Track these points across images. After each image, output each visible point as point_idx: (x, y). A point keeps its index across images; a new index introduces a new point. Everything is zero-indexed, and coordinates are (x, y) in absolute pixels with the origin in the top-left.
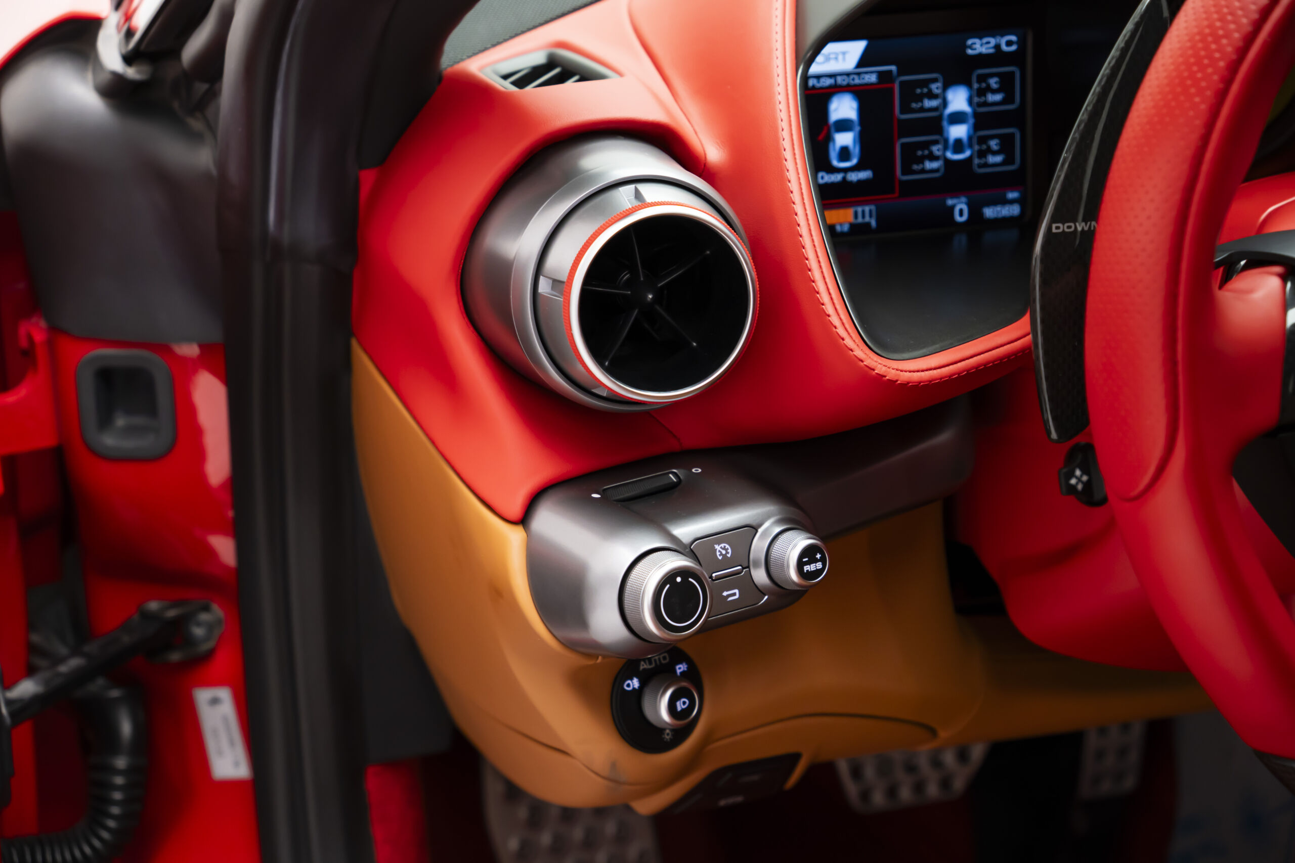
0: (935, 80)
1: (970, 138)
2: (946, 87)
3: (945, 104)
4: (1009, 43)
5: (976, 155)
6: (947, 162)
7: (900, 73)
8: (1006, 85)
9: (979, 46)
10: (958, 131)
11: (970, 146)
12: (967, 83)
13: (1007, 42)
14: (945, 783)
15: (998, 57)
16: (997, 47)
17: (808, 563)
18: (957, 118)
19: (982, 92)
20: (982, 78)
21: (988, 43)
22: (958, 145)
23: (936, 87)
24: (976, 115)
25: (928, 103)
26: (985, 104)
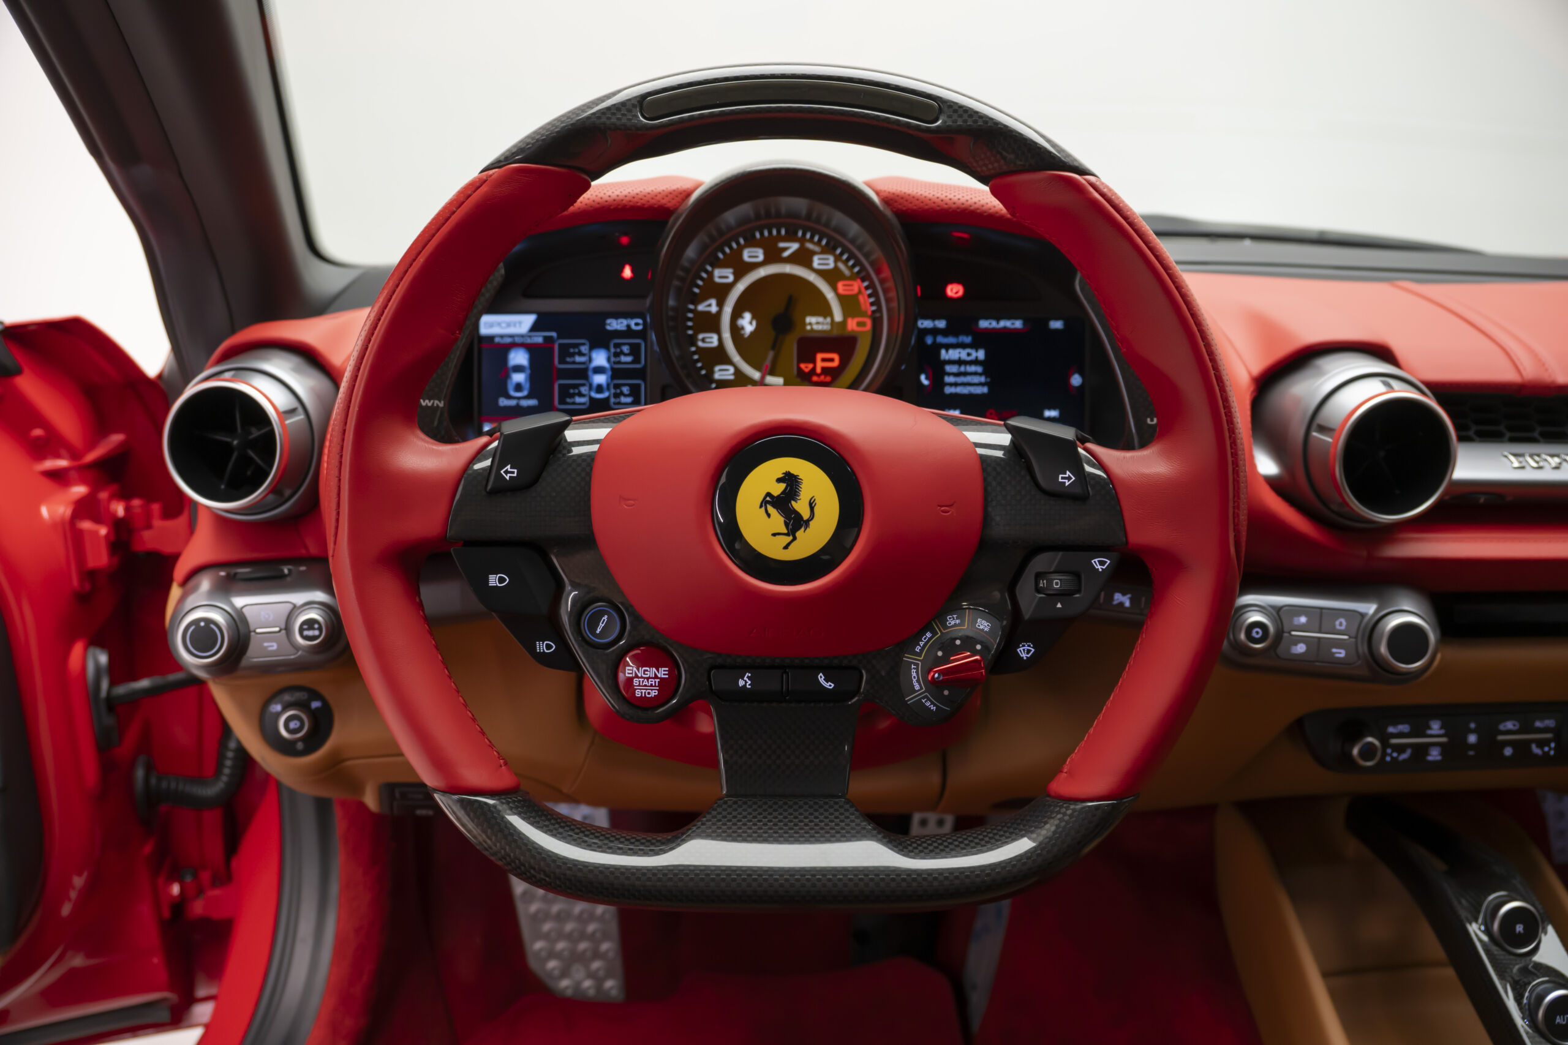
0: (583, 344)
1: (608, 385)
2: (592, 348)
3: (590, 360)
4: (637, 324)
5: (612, 396)
6: (591, 399)
7: (559, 337)
8: (635, 351)
9: (615, 325)
10: (600, 379)
11: (608, 389)
12: (607, 348)
13: (636, 324)
15: (629, 333)
16: (628, 326)
17: (308, 629)
18: (599, 370)
19: (616, 355)
20: (617, 346)
21: (622, 323)
22: (600, 389)
23: (584, 349)
24: (612, 369)
25: (578, 359)
26: (619, 363)
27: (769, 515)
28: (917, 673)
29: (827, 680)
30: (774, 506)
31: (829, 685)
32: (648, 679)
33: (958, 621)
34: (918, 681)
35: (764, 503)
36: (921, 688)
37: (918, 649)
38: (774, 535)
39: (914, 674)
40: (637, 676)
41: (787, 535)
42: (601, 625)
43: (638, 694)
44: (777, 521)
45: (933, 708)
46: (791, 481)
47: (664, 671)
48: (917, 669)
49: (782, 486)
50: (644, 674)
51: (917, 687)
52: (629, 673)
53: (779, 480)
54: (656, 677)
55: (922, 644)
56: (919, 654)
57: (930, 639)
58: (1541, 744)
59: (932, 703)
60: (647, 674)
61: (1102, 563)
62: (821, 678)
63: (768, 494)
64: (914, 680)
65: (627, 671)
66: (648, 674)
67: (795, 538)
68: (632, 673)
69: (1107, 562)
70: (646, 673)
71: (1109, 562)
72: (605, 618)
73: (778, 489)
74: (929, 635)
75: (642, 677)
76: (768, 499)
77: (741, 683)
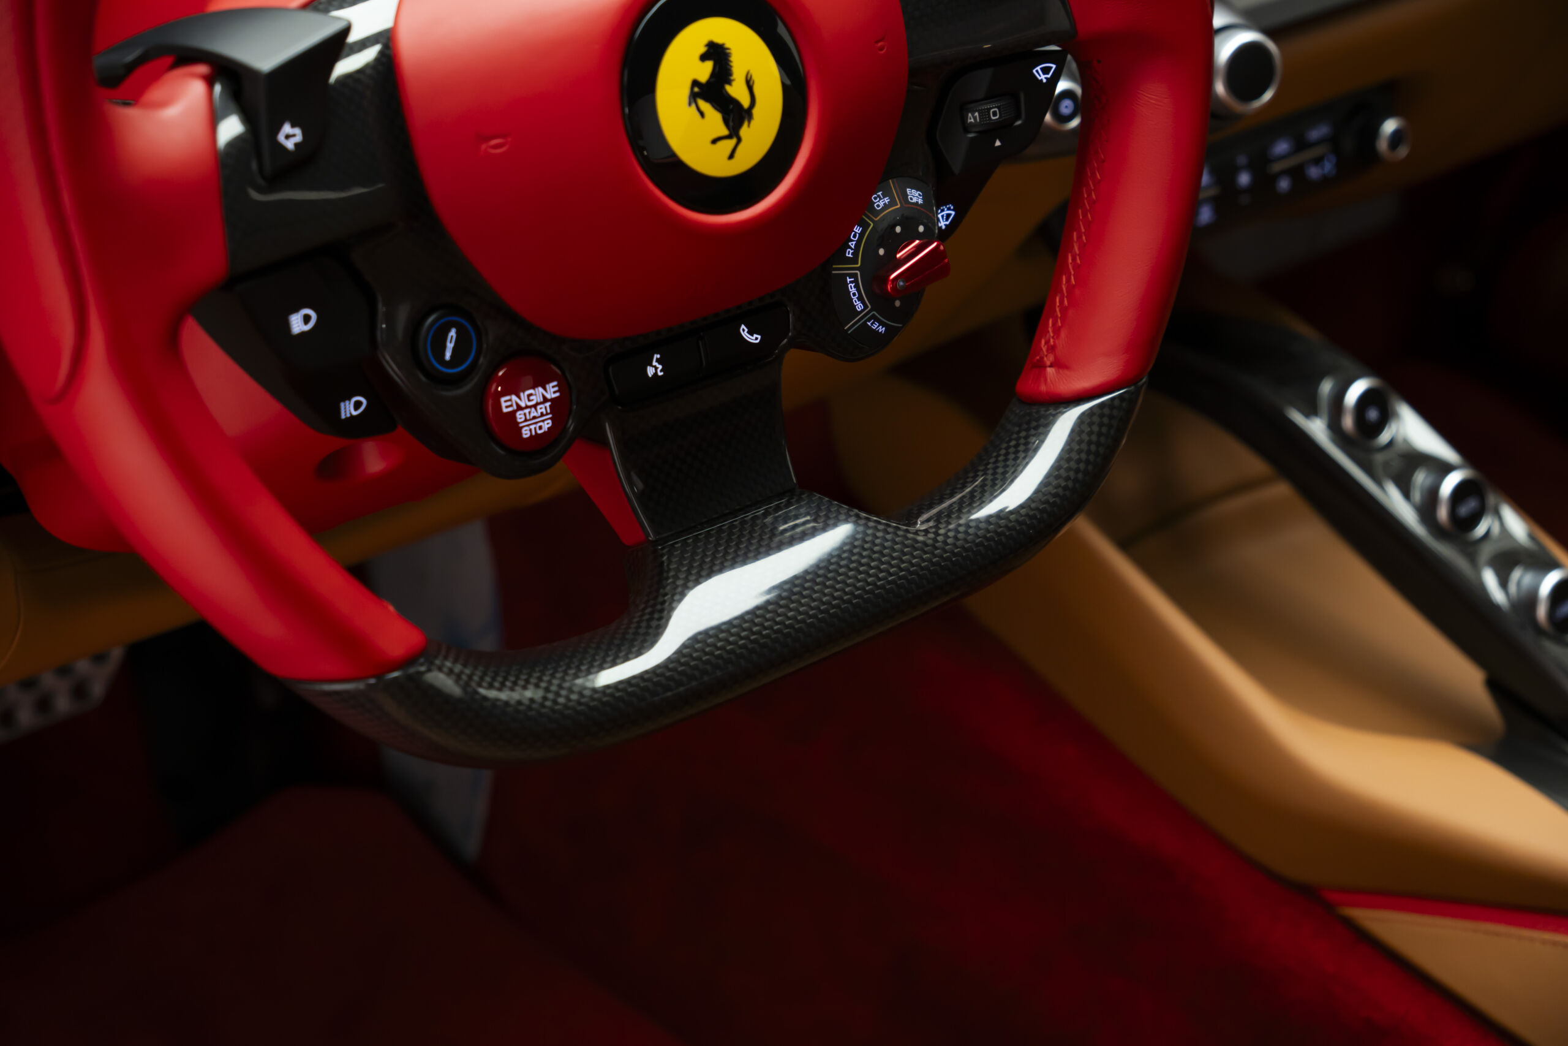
27: (702, 114)
28: (857, 287)
29: (751, 333)
30: (707, 100)
31: (754, 339)
32: (535, 406)
33: (887, 200)
34: (860, 298)
35: (693, 97)
36: (866, 307)
37: (849, 254)
38: (714, 141)
39: (853, 290)
40: (519, 408)
41: (729, 137)
42: (450, 346)
43: (526, 433)
44: (714, 121)
45: (882, 329)
46: (716, 53)
47: (553, 387)
48: (856, 282)
49: (709, 66)
50: (529, 400)
51: (859, 306)
52: (507, 407)
53: (704, 58)
54: (545, 400)
55: (852, 244)
56: (854, 260)
57: (862, 235)
58: (1318, 161)
59: (881, 323)
60: (532, 400)
61: (1046, 71)
62: (744, 331)
63: (695, 83)
64: (855, 298)
65: (504, 405)
66: (535, 399)
67: (739, 140)
68: (511, 406)
69: (1051, 68)
70: (531, 398)
71: (1054, 66)
72: (453, 333)
73: (704, 71)
74: (857, 230)
75: (527, 407)
76: (696, 89)
77: (650, 371)
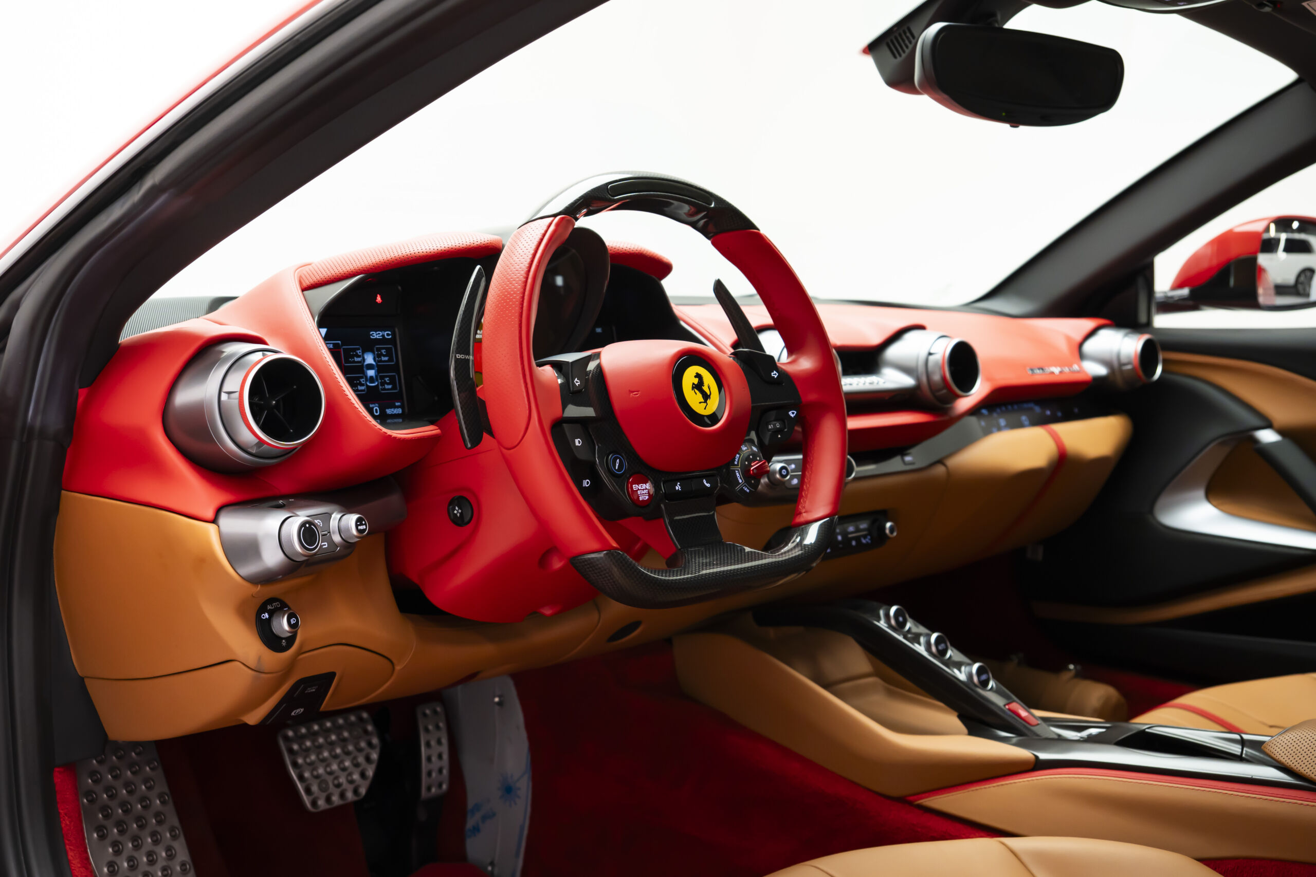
0: (358, 349)
1: (376, 376)
2: (363, 352)
3: (364, 360)
4: (388, 335)
5: (379, 384)
6: (368, 386)
7: (343, 344)
8: (389, 353)
9: (376, 335)
10: (371, 373)
11: (377, 380)
12: (373, 352)
13: (387, 334)
14: (356, 792)
15: (383, 341)
16: (383, 336)
17: (360, 525)
18: (370, 367)
19: (380, 355)
20: (379, 349)
21: (379, 334)
22: (372, 379)
23: (359, 352)
24: (378, 366)
25: (356, 359)
26: (381, 361)
27: (696, 394)
28: (739, 474)
29: (707, 483)
30: (697, 389)
31: (708, 485)
32: (643, 490)
33: (746, 448)
34: (741, 478)
35: (693, 388)
36: (743, 481)
37: (736, 463)
38: (700, 403)
39: (738, 475)
40: (639, 489)
41: (704, 403)
42: (617, 465)
43: (641, 499)
44: (699, 397)
45: (748, 491)
46: (698, 376)
47: (649, 485)
48: (739, 472)
50: (642, 488)
51: (740, 481)
52: (635, 489)
53: (695, 377)
54: (646, 489)
55: (737, 460)
56: (738, 465)
57: (739, 457)
58: (865, 537)
59: (748, 488)
61: (793, 413)
62: (705, 481)
63: (693, 384)
64: (739, 478)
65: (634, 487)
66: (644, 488)
67: (707, 404)
71: (795, 412)
72: (618, 461)
73: (696, 381)
74: (738, 456)
75: (641, 490)
76: (694, 386)
77: (677, 488)
